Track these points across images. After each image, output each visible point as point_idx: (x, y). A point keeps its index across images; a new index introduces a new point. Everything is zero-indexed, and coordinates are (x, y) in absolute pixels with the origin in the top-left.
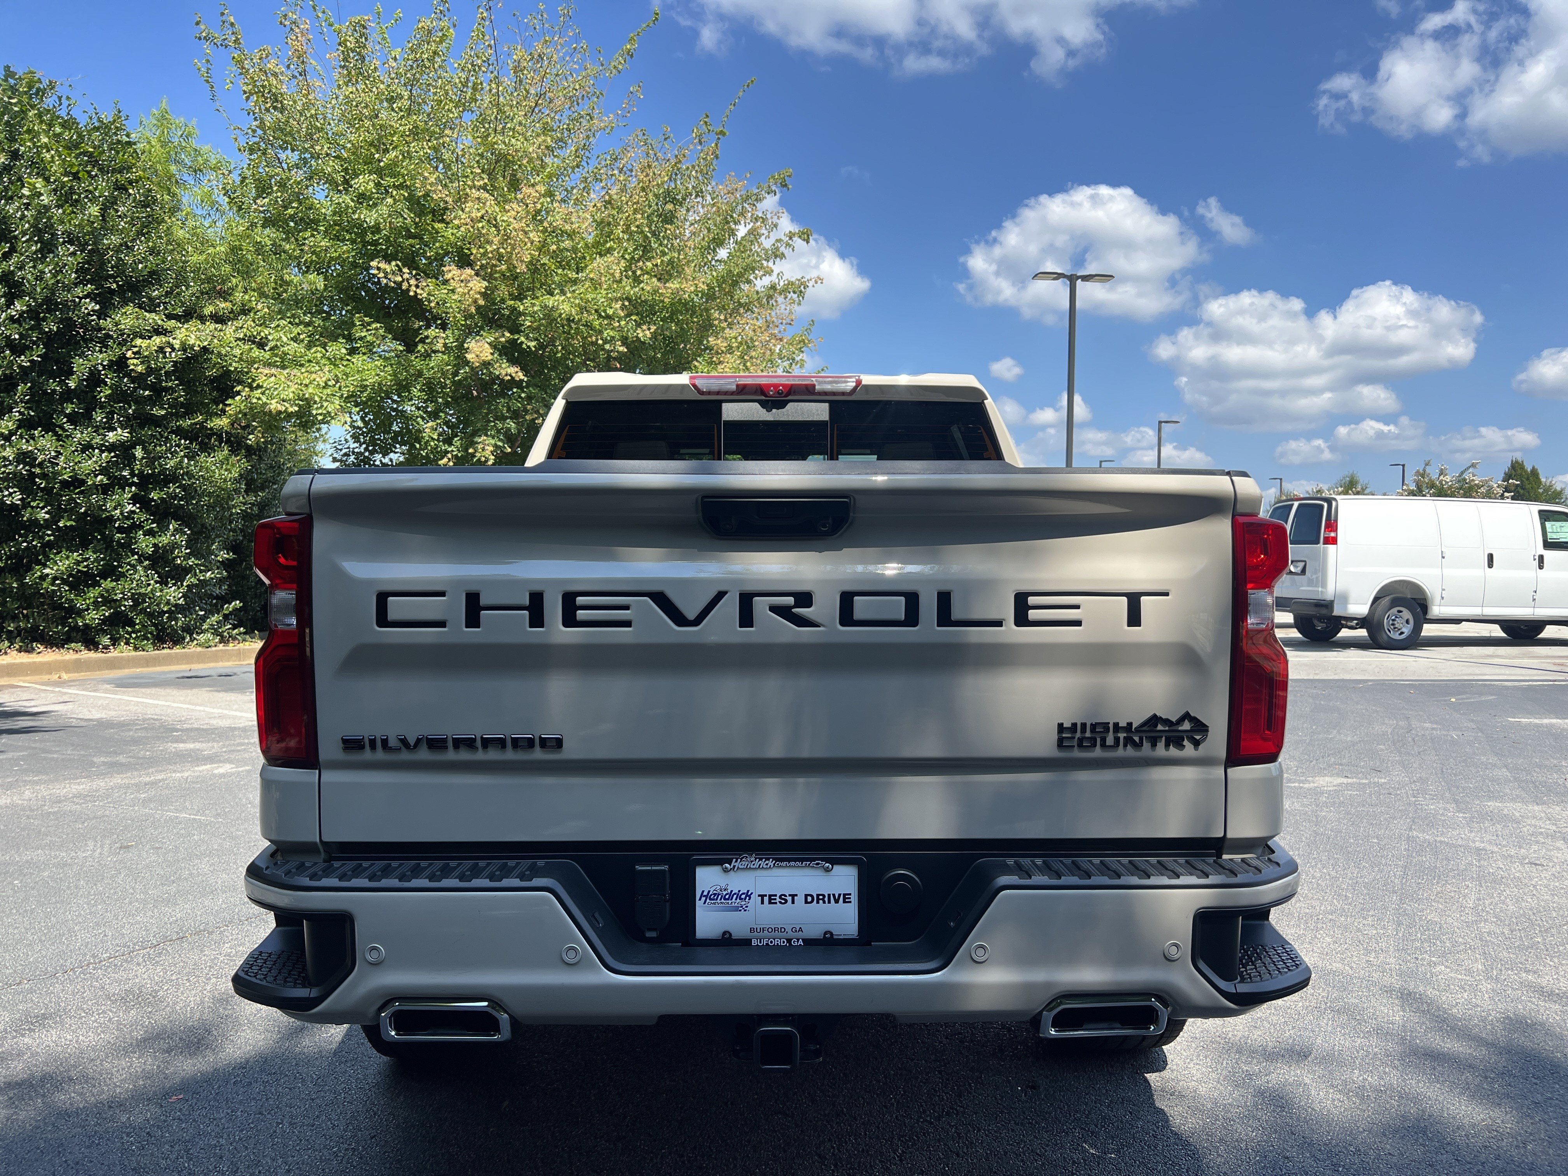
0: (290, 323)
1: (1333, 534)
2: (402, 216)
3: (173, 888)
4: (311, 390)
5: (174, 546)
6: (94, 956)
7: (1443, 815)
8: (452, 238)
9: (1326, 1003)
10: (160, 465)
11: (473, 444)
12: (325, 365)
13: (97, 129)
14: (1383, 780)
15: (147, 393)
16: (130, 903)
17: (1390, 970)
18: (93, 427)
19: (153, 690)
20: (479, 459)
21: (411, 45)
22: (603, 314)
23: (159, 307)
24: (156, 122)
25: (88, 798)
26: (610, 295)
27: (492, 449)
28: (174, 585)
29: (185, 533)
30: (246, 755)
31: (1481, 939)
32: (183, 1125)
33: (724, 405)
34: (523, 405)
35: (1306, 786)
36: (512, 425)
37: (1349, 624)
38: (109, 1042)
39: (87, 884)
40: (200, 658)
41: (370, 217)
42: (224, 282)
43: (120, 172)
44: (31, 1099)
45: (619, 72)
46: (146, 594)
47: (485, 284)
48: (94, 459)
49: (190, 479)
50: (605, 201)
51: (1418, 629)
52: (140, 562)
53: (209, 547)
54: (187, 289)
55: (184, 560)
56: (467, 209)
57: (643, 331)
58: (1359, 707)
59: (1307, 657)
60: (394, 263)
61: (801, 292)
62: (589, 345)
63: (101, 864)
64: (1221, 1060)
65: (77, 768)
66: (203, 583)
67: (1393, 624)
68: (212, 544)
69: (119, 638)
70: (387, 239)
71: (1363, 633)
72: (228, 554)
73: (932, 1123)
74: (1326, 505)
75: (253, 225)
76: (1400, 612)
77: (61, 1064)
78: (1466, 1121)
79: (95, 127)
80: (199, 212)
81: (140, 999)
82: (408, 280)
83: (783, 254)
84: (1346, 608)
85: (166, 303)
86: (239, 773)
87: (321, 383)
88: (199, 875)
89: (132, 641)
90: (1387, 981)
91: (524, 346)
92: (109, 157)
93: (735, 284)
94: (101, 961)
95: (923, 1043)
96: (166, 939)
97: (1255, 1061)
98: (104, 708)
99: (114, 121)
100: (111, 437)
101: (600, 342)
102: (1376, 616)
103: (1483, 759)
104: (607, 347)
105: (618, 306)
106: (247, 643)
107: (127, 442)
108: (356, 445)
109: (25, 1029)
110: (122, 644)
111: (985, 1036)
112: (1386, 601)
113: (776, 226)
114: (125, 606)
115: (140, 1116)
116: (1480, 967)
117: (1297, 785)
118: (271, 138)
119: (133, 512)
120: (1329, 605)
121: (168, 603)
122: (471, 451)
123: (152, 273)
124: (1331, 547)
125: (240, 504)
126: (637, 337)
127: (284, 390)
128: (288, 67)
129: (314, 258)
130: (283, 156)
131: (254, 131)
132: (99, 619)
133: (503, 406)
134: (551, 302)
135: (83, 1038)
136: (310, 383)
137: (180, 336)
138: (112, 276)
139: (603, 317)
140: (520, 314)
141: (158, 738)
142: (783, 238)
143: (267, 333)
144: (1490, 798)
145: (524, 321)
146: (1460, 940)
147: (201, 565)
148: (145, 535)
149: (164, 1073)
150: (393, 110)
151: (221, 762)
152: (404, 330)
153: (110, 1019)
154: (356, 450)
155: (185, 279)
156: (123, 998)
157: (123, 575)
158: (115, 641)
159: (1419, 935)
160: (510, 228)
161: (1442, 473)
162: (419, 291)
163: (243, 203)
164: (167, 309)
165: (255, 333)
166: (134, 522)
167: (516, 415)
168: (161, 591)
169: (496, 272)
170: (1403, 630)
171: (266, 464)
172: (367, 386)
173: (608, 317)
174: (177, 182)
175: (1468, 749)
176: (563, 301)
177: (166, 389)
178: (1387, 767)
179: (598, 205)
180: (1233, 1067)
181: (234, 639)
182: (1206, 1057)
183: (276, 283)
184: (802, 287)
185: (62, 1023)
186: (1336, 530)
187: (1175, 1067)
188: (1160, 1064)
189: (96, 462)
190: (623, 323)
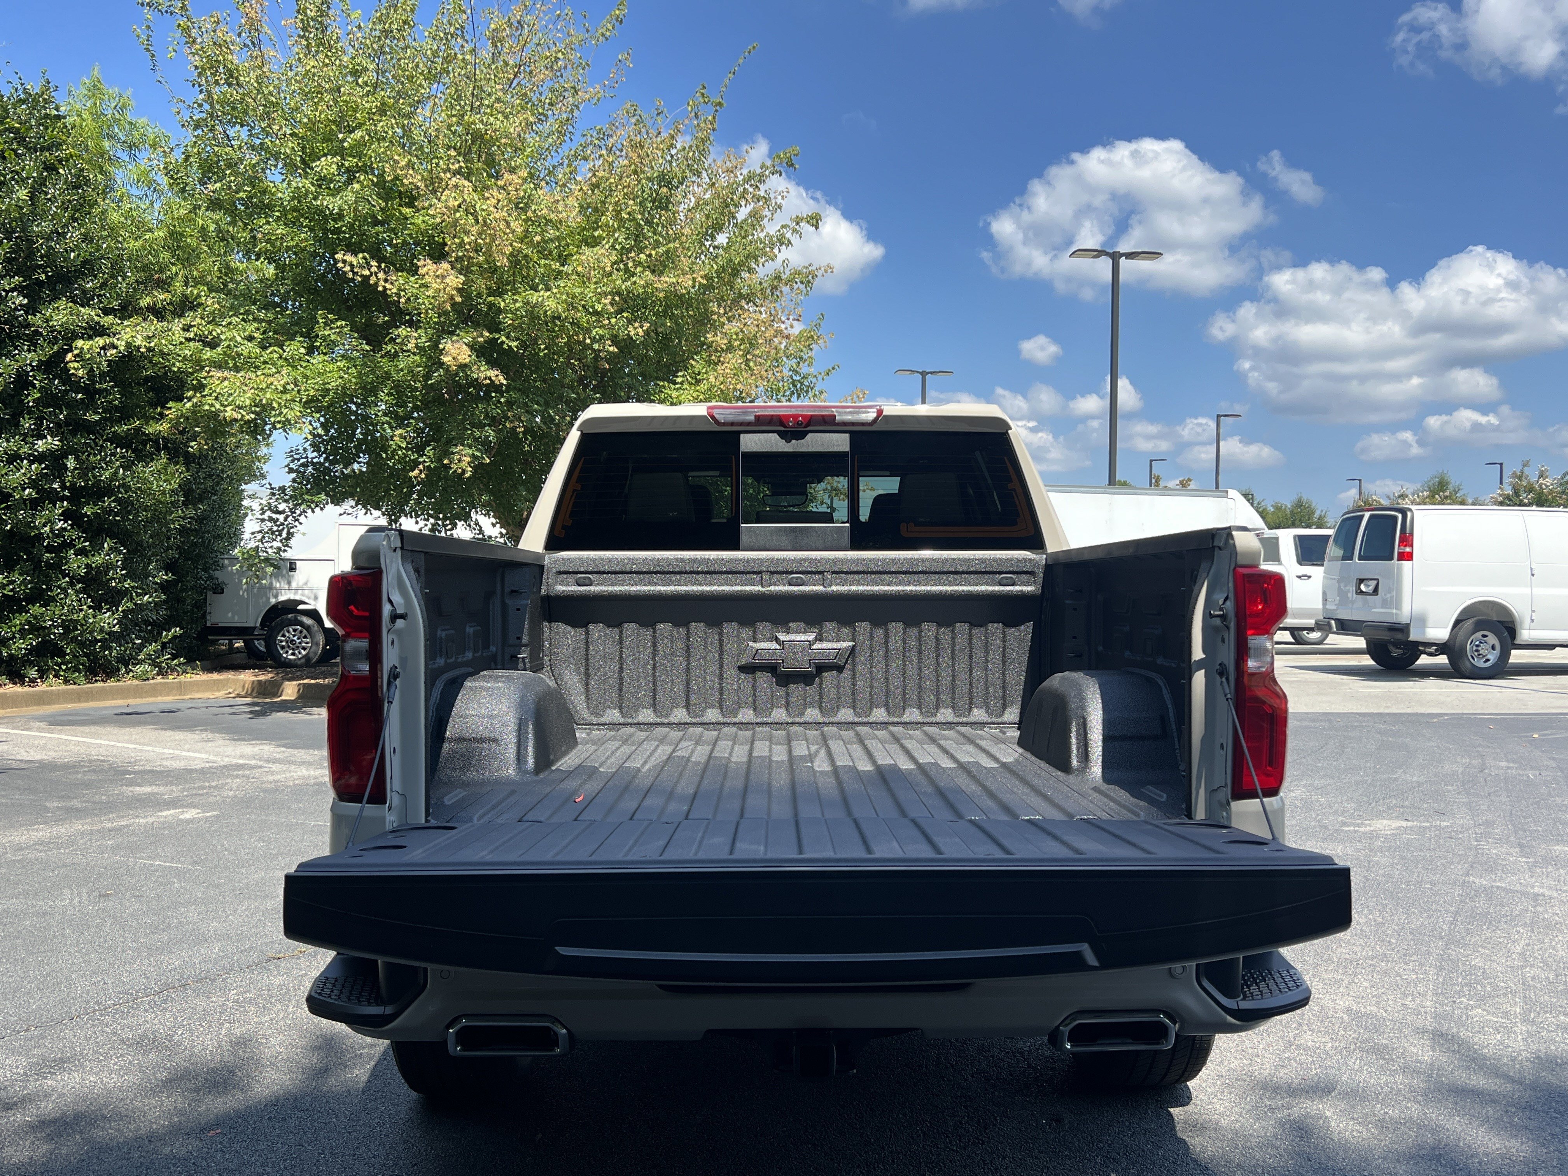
0: (243, 320)
1: (1408, 549)
2: (370, 203)
3: (165, 937)
4: (268, 396)
5: (109, 566)
6: (97, 1003)
7: (1504, 859)
8: (423, 226)
9: (1356, 1044)
10: (94, 476)
11: (447, 454)
12: (282, 366)
13: (23, 102)
14: (1445, 824)
15: (80, 396)
16: (124, 951)
17: (1426, 1013)
18: (20, 435)
19: (94, 729)
20: (455, 471)
21: (379, 14)
22: (591, 310)
23: (93, 300)
24: (86, 92)
25: (51, 846)
26: (599, 290)
27: (468, 459)
28: (108, 610)
29: (120, 552)
30: (210, 800)
31: (1524, 984)
32: (227, 1156)
33: (742, 436)
34: (503, 412)
35: (1362, 829)
36: (490, 434)
37: (1428, 650)
38: (135, 1083)
39: (73, 933)
40: (136, 692)
41: (333, 203)
42: (161, 271)
43: (48, 150)
44: (69, 1135)
45: (607, 39)
46: (77, 621)
47: (462, 278)
48: (23, 471)
49: (126, 492)
50: (592, 185)
51: (1505, 655)
52: (72, 584)
53: (145, 568)
54: (123, 279)
55: (120, 582)
56: (443, 198)
57: (635, 328)
58: (1431, 744)
59: (1378, 687)
60: (360, 255)
61: (809, 282)
62: (575, 344)
63: (82, 913)
64: (1245, 1096)
65: (31, 814)
66: (141, 608)
67: (1477, 651)
68: (149, 564)
69: (48, 670)
70: (351, 227)
71: (1443, 659)
72: (167, 575)
73: (958, 1152)
74: (1400, 516)
75: (196, 208)
76: (1485, 636)
77: (91, 1104)
78: (1481, 1150)
79: (21, 100)
80: (134, 191)
81: (156, 1043)
82: (376, 273)
83: (789, 241)
84: (1424, 633)
85: (100, 295)
86: (207, 818)
87: (279, 387)
88: (188, 923)
89: (62, 673)
90: (1420, 1023)
91: (505, 346)
92: (37, 133)
93: (736, 273)
94: (105, 1009)
95: (949, 1080)
96: (168, 987)
97: (1279, 1097)
98: (43, 748)
99: (43, 93)
100: (41, 445)
101: (588, 341)
102: (1458, 640)
103: (1558, 800)
104: (596, 346)
105: (607, 301)
106: (188, 675)
107: (57, 450)
108: (315, 454)
109: (45, 1073)
110: (51, 676)
111: (1011, 1075)
112: (1468, 625)
113: (780, 207)
114: (54, 634)
115: (181, 1147)
116: (1518, 1010)
117: (1352, 828)
118: (220, 114)
119: (65, 529)
120: (1404, 629)
121: (102, 630)
122: (446, 462)
123: (85, 262)
124: (1406, 564)
125: (178, 519)
126: (628, 335)
127: (239, 396)
128: (239, 35)
129: (269, 247)
130: (231, 132)
131: (200, 105)
132: (26, 649)
133: (481, 412)
134: (535, 298)
135: (108, 1080)
136: (268, 387)
137: (125, 337)
138: (40, 266)
139: (590, 313)
140: (500, 311)
141: (111, 781)
142: (789, 223)
143: (219, 332)
144: (1558, 842)
145: (504, 319)
146: (1502, 984)
147: (137, 588)
148: (76, 555)
149: (197, 1111)
150: (357, 84)
151: (185, 807)
152: (367, 326)
153: (130, 1063)
154: (315, 460)
155: (121, 269)
156: (138, 1043)
157: (53, 599)
158: (43, 674)
159: (1460, 980)
160: (491, 218)
161: (1542, 475)
162: (388, 286)
163: (187, 184)
164: (102, 302)
165: (206, 333)
166: (65, 541)
167: (494, 422)
168: (94, 617)
169: (473, 265)
170: (1489, 657)
171: (205, 473)
172: (329, 390)
173: (596, 313)
174: (110, 159)
175: (1544, 790)
176: (548, 297)
177: (100, 392)
178: (1452, 809)
179: (584, 188)
180: (1257, 1102)
181: (173, 670)
182: (1230, 1093)
183: (221, 272)
184: (810, 277)
185: (82, 1066)
186: (1412, 546)
187: (1199, 1102)
188: (1184, 1099)
189: (24, 474)
190: (613, 320)
